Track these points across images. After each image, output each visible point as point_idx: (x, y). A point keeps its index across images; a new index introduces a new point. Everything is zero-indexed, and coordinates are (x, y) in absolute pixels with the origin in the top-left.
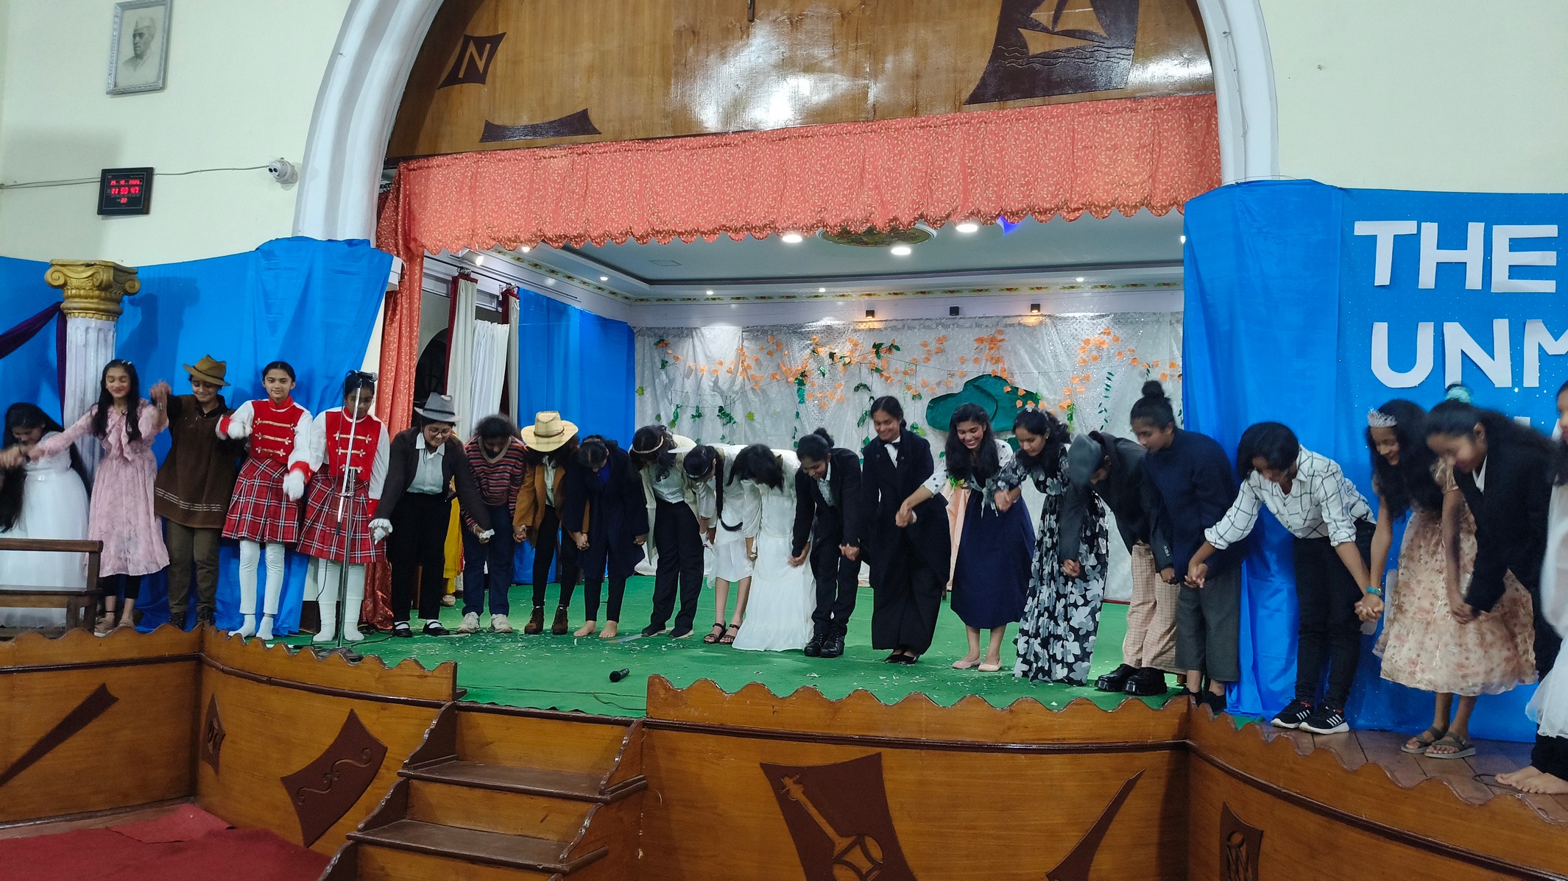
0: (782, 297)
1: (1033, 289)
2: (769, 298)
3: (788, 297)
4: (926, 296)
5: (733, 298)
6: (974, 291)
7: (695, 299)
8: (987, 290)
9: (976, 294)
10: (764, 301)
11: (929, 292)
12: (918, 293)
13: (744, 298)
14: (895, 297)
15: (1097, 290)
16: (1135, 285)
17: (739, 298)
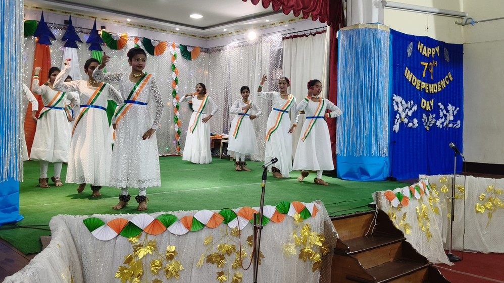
1: (103, 19)
4: (53, 12)
6: (77, 14)
8: (83, 15)
9: (77, 16)
11: (55, 11)
12: (49, 10)
14: (36, 9)
15: (127, 25)
16: (142, 26)
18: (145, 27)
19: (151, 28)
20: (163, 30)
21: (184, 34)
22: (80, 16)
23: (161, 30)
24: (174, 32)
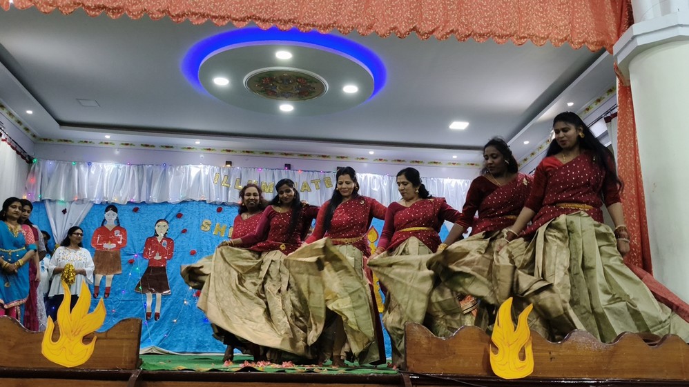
0: (162, 146)
2: (153, 146)
3: (167, 147)
5: (122, 144)
6: (301, 155)
7: (90, 142)
8: (309, 155)
10: (147, 148)
13: (131, 144)
14: (246, 154)
15: (377, 161)
17: (127, 144)
18: (403, 161)
19: (413, 162)
20: (435, 163)
21: (472, 164)
22: (306, 158)
23: (431, 163)
24: (454, 164)
